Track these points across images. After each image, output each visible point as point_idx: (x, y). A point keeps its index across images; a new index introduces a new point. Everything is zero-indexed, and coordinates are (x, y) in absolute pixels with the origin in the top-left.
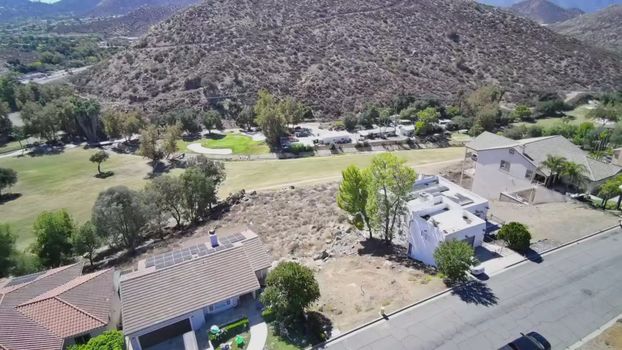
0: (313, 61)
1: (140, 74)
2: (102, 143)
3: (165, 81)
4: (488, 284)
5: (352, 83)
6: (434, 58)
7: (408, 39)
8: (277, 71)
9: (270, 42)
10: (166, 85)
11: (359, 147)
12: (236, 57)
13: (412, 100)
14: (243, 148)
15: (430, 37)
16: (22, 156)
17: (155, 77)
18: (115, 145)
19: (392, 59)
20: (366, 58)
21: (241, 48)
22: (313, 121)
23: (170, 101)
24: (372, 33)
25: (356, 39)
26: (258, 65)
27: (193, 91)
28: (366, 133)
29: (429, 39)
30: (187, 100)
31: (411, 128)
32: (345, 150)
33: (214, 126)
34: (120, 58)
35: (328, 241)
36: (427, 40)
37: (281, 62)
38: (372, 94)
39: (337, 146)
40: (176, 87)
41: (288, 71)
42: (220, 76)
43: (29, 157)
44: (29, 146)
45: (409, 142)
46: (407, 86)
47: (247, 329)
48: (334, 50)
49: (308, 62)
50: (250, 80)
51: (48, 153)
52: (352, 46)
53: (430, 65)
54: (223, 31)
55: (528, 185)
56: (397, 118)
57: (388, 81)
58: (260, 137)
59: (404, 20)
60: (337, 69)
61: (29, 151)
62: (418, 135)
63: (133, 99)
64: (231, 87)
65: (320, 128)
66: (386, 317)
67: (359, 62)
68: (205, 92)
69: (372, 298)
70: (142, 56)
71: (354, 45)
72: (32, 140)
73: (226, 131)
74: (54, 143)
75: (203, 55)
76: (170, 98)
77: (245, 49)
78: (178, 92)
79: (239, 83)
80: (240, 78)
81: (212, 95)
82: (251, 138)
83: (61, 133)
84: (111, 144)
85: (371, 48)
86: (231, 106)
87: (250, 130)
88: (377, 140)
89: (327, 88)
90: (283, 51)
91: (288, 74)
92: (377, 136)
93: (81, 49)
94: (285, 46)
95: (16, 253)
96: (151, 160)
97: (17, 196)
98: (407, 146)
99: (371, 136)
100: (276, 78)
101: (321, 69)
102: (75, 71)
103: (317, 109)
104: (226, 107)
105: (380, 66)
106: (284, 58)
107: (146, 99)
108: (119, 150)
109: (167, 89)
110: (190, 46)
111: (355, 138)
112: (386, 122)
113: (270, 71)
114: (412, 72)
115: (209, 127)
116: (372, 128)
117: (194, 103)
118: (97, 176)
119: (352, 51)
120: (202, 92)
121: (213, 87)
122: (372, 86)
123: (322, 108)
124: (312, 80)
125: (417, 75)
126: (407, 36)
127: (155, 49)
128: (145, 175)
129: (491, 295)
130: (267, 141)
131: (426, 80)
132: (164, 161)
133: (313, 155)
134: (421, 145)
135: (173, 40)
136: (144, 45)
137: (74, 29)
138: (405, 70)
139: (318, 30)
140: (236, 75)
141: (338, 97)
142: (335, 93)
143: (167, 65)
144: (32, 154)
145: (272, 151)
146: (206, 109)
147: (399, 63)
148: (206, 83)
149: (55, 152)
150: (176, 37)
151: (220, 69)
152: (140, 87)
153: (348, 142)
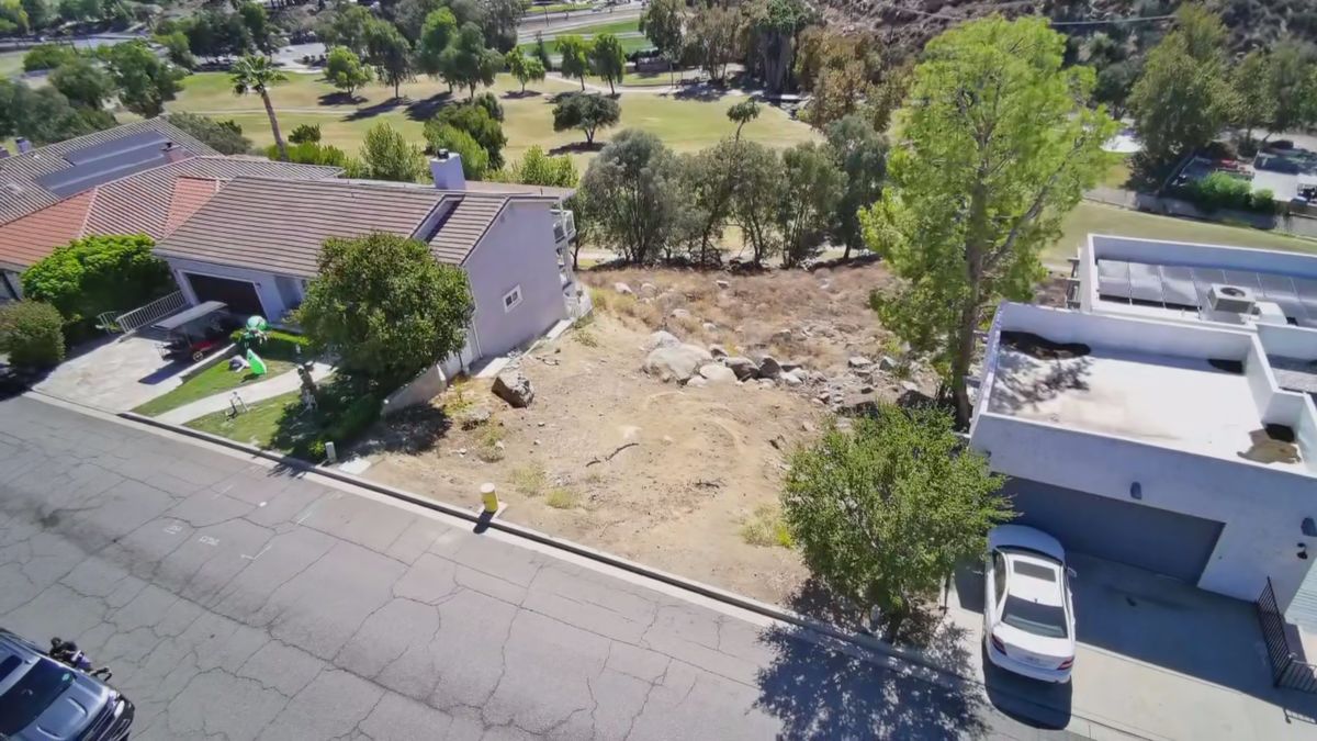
2: (784, 97)
16: (665, 95)
18: (800, 105)
43: (673, 97)
44: (684, 82)
51: (698, 98)
61: (681, 89)
66: (483, 524)
72: (690, 75)
74: (717, 82)
83: (738, 68)
84: (796, 102)
133: (1266, 226)
144: (678, 95)
149: (708, 98)
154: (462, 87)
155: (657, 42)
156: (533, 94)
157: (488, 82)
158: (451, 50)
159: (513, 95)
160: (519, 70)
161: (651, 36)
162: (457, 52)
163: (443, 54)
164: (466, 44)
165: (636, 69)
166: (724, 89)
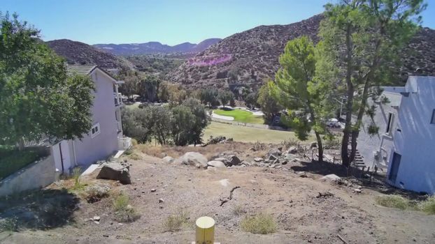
1: (193, 69)
3: (206, 73)
10: (206, 75)
12: (257, 62)
14: (243, 118)
17: (201, 71)
21: (262, 58)
23: (204, 84)
26: (272, 68)
27: (221, 79)
30: (215, 85)
33: (229, 104)
40: (211, 77)
42: (241, 72)
50: (262, 77)
54: (252, 47)
58: (259, 114)
59: (410, 45)
64: (247, 79)
68: (228, 81)
70: (198, 60)
73: (236, 107)
75: (234, 60)
76: (205, 82)
77: (265, 58)
78: (211, 80)
79: (254, 77)
80: (255, 74)
81: (232, 83)
82: (252, 113)
83: (137, 96)
86: (243, 91)
87: (253, 109)
104: (240, 92)
107: (191, 83)
109: (206, 77)
110: (228, 55)
115: (224, 103)
117: (219, 87)
120: (226, 81)
121: (235, 78)
127: (207, 56)
130: (263, 116)
135: (219, 52)
136: (202, 55)
137: (177, 57)
140: (253, 72)
143: (211, 65)
146: (227, 91)
148: (230, 75)
149: (129, 104)
150: (221, 50)
151: (243, 68)
152: (190, 76)
153: (336, 127)
166: (134, 102)
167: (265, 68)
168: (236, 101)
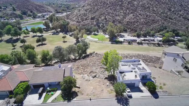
0: (132, 13)
1: (80, 15)
2: (67, 33)
3: (86, 17)
4: (130, 100)
5: (143, 21)
6: (181, 13)
7: (172, 5)
8: (119, 16)
9: (119, 6)
10: (86, 18)
11: (138, 43)
12: (107, 11)
13: (166, 29)
14: (101, 39)
15: (182, 5)
16: (50, 34)
17: (84, 16)
18: (70, 34)
19: (162, 13)
20: (152, 12)
22: (127, 33)
23: (86, 23)
24: (157, 3)
25: (150, 5)
26: (113, 14)
27: (92, 20)
28: (143, 39)
29: (181, 5)
30: (90, 23)
31: (161, 39)
32: (133, 44)
33: (96, 31)
34: (77, 10)
35: (101, 72)
36: (180, 6)
37: (121, 13)
38: (150, 25)
39: (131, 42)
40: (89, 19)
41: (122, 16)
42: (101, 16)
44: (52, 32)
45: (158, 44)
46: (166, 23)
47: (56, 91)
48: (140, 9)
49: (130, 13)
50: (109, 18)
52: (147, 8)
53: (179, 16)
54: (105, 3)
55: (182, 69)
56: (157, 35)
57: (158, 21)
58: (107, 36)
60: (139, 16)
62: (163, 42)
63: (77, 22)
64: (103, 20)
65: (128, 35)
66: (90, 100)
67: (148, 14)
69: (93, 93)
70: (82, 10)
71: (149, 8)
72: (53, 31)
73: (99, 33)
74: (57, 32)
75: (98, 10)
76: (86, 22)
77: (110, 8)
78: (89, 21)
79: (106, 19)
80: (106, 17)
81: (97, 22)
82: (105, 36)
83: (59, 29)
85: (155, 9)
86: (102, 26)
87: (106, 34)
88: (146, 42)
89: (134, 22)
90: (122, 9)
91: (122, 17)
92: (147, 40)
93: (71, 7)
94: (123, 8)
95: (37, 58)
96: (76, 39)
97: (46, 44)
98: (157, 45)
99: (144, 40)
100: (118, 18)
101: (134, 15)
102: (68, 13)
103: (129, 29)
104: (101, 26)
105: (156, 15)
106: (122, 12)
107: (80, 22)
108: (71, 36)
109: (86, 19)
110: (95, 7)
111: (139, 40)
112: (153, 36)
113: (117, 15)
114: (170, 18)
115: (94, 32)
116: (146, 37)
117: (92, 24)
118: (63, 42)
119: (147, 10)
120: (95, 21)
121: (98, 20)
122: (151, 22)
123: (131, 29)
124: (129, 19)
125: (172, 19)
126: (172, 4)
127: (86, 8)
128: (74, 43)
129: (128, 104)
130: (109, 38)
131: (175, 21)
132: (79, 40)
133: (122, 44)
134: (163, 45)
135: (91, 5)
136: (84, 7)
138: (167, 17)
139: (136, 2)
141: (137, 26)
142: (137, 24)
143: (88, 13)
144: (53, 34)
145: (110, 41)
146: (95, 26)
147: (165, 14)
148: (96, 18)
149: (57, 34)
150: (92, 4)
151: (101, 14)
152: (80, 19)
153: (135, 41)
154: (15, 37)
155: (46, 26)
156: (28, 36)
157: (20, 35)
158: (12, 32)
159: (25, 37)
160: (25, 33)
161: (45, 25)
162: (14, 32)
163: (11, 32)
164: (15, 31)
165: (44, 31)
166: (59, 33)
167: (110, 14)
168: (99, 30)
